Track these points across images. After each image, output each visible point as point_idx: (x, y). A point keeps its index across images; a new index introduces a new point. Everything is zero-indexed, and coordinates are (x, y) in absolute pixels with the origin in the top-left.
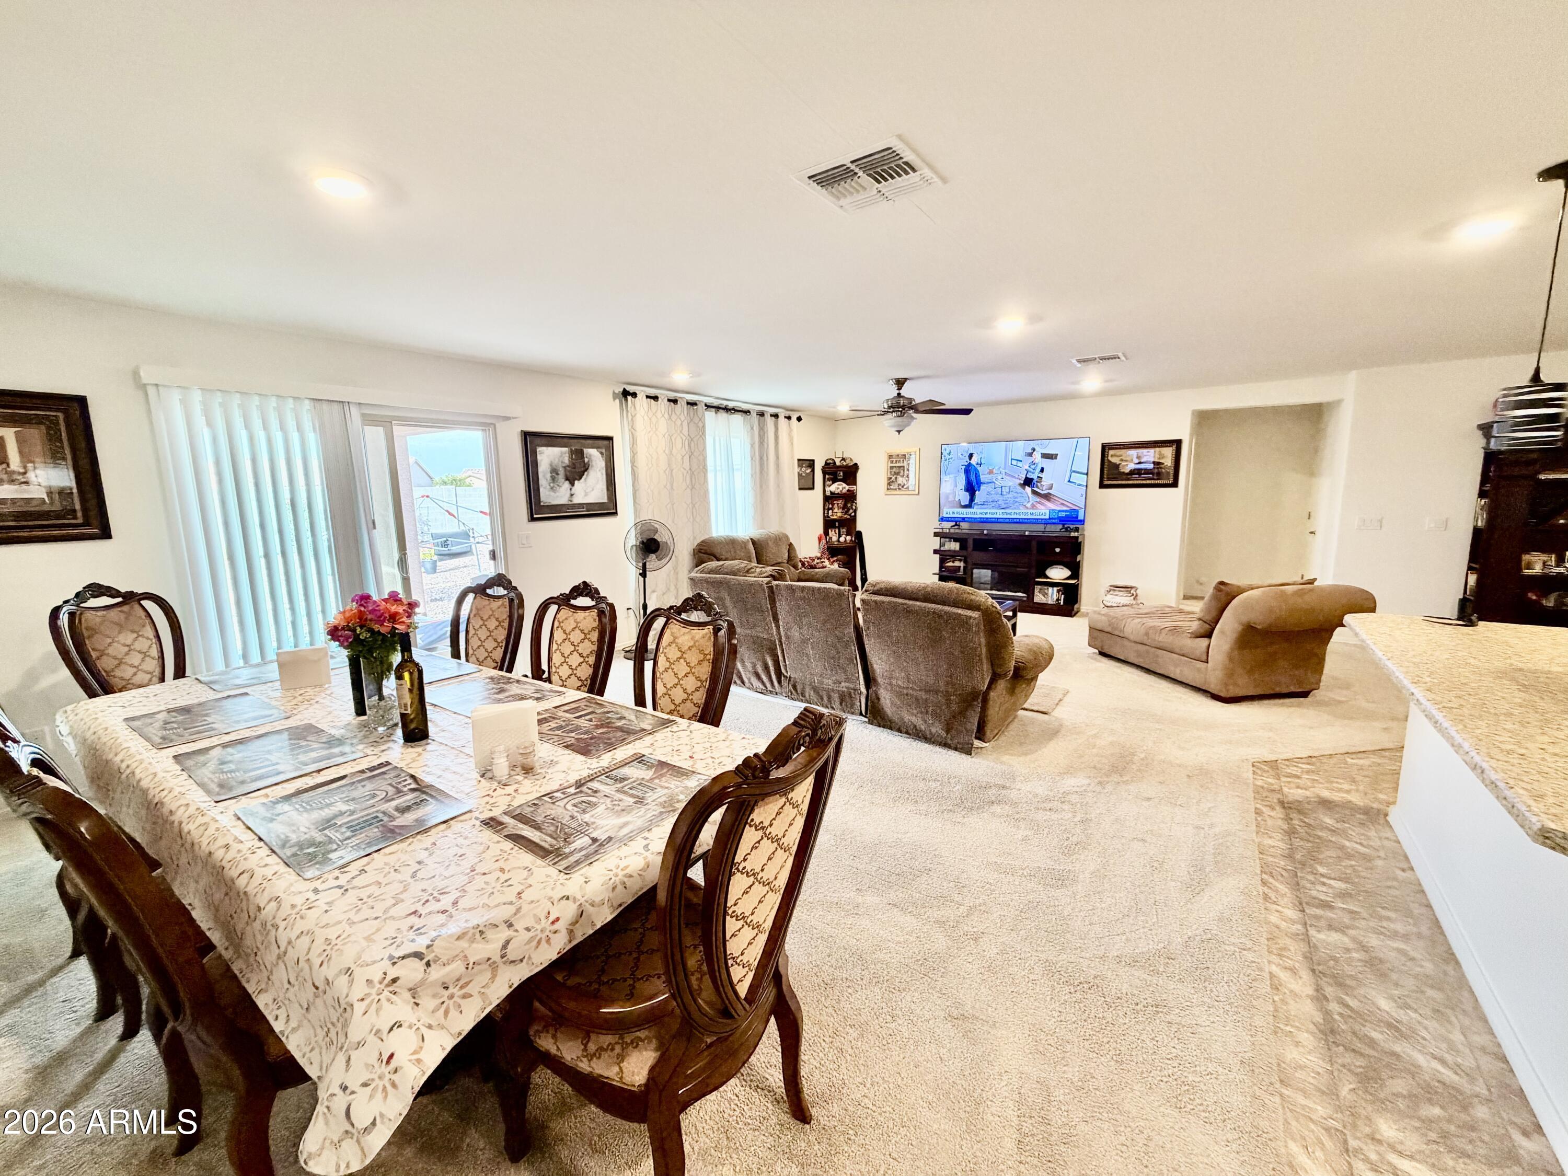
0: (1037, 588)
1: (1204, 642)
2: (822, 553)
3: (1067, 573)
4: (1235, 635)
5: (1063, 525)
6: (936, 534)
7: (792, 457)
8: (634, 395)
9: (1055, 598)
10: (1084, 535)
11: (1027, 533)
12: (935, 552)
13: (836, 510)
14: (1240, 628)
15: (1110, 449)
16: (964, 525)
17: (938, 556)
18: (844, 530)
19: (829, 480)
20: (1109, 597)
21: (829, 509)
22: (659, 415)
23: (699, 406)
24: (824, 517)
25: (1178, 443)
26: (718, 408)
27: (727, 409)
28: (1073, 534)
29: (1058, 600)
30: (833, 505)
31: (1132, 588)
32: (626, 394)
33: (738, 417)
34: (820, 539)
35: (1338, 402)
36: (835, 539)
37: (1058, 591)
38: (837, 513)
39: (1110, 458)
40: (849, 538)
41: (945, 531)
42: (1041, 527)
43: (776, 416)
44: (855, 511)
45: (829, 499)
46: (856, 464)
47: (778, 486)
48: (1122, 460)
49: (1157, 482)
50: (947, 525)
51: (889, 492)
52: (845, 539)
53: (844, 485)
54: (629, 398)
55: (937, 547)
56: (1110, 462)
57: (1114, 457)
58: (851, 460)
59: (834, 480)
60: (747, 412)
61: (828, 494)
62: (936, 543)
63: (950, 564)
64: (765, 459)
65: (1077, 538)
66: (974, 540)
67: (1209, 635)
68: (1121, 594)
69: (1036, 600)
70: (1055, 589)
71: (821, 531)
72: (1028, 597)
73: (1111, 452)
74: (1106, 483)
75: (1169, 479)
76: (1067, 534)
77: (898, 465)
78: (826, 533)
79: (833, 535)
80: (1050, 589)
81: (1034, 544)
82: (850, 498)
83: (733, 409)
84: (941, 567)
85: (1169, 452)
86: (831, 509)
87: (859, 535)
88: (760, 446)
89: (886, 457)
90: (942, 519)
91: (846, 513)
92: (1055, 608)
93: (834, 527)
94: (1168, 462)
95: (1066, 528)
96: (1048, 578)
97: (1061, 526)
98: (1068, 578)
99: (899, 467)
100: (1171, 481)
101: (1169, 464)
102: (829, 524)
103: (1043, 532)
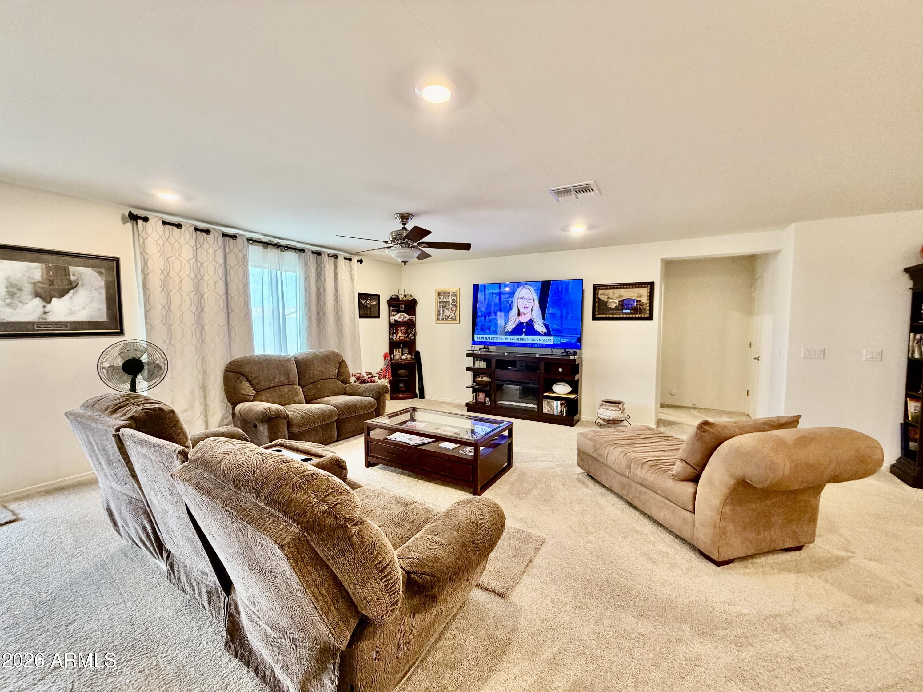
0: (545, 402)
1: (688, 488)
2: (387, 367)
3: (569, 389)
4: (725, 491)
5: (565, 350)
6: (468, 355)
7: (353, 291)
8: (146, 219)
9: (559, 410)
10: (581, 358)
11: (537, 356)
12: (468, 369)
13: (400, 334)
14: (732, 482)
15: (599, 289)
16: (492, 348)
17: (471, 373)
18: (406, 350)
19: (393, 311)
20: (602, 411)
21: (393, 333)
22: (182, 241)
23: (239, 239)
24: (390, 340)
25: (651, 285)
26: (266, 244)
27: (277, 246)
28: (572, 357)
29: (561, 412)
30: (397, 331)
31: (619, 403)
32: (133, 218)
33: (290, 255)
34: (385, 356)
35: (776, 253)
36: (397, 357)
37: (561, 404)
38: (400, 336)
39: (600, 296)
40: (409, 356)
41: (475, 352)
42: (548, 351)
43: (336, 257)
44: (415, 335)
45: (393, 326)
46: (414, 300)
47: (337, 313)
48: (609, 298)
49: (636, 316)
50: (477, 347)
51: (438, 322)
52: (407, 356)
53: (406, 315)
54: (140, 222)
55: (471, 365)
56: (600, 299)
57: (602, 295)
58: (411, 296)
59: (398, 312)
60: (302, 250)
61: (392, 321)
62: (469, 362)
63: (480, 379)
64: (322, 290)
65: (575, 360)
66: (497, 361)
67: (695, 479)
68: (611, 408)
69: (545, 411)
70: (559, 402)
71: (387, 350)
72: (538, 408)
73: (601, 292)
74: (597, 316)
75: (645, 314)
76: (566, 357)
77: (445, 300)
78: (391, 352)
79: (397, 353)
80: (555, 402)
81: (542, 365)
82: (411, 325)
83: (287, 247)
84: (474, 381)
85: (644, 292)
86: (395, 333)
87: (417, 355)
88: (317, 280)
89: (437, 294)
90: (474, 343)
91: (407, 337)
92: (558, 418)
93: (399, 348)
94: (645, 300)
95: (567, 352)
96: (554, 392)
97: (563, 350)
98: (570, 393)
99: (446, 302)
100: (647, 315)
101: (645, 302)
102: (393, 345)
103: (551, 355)
